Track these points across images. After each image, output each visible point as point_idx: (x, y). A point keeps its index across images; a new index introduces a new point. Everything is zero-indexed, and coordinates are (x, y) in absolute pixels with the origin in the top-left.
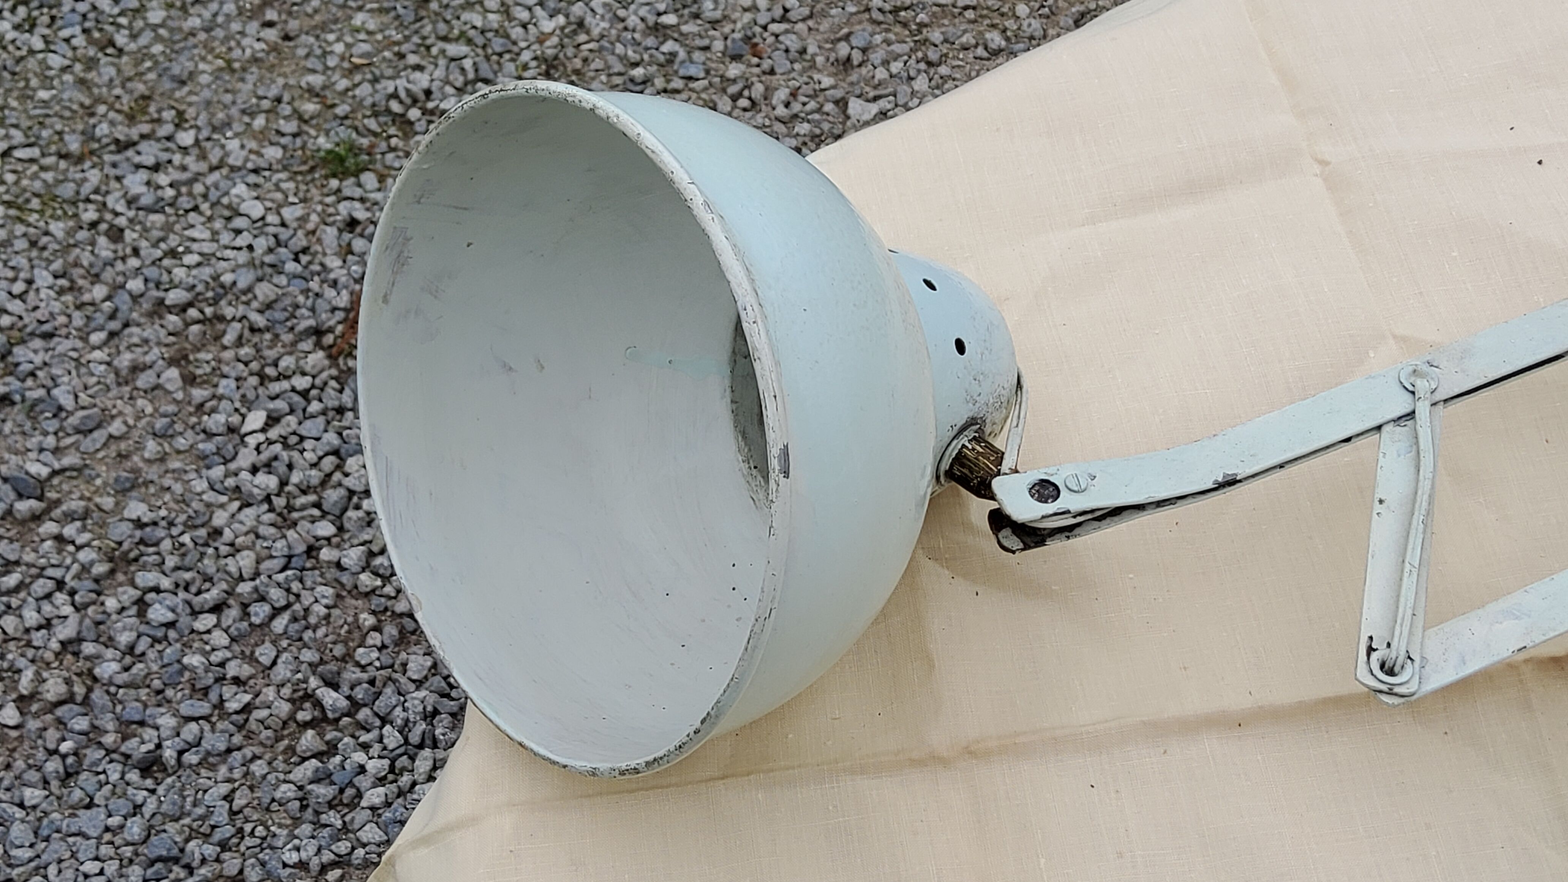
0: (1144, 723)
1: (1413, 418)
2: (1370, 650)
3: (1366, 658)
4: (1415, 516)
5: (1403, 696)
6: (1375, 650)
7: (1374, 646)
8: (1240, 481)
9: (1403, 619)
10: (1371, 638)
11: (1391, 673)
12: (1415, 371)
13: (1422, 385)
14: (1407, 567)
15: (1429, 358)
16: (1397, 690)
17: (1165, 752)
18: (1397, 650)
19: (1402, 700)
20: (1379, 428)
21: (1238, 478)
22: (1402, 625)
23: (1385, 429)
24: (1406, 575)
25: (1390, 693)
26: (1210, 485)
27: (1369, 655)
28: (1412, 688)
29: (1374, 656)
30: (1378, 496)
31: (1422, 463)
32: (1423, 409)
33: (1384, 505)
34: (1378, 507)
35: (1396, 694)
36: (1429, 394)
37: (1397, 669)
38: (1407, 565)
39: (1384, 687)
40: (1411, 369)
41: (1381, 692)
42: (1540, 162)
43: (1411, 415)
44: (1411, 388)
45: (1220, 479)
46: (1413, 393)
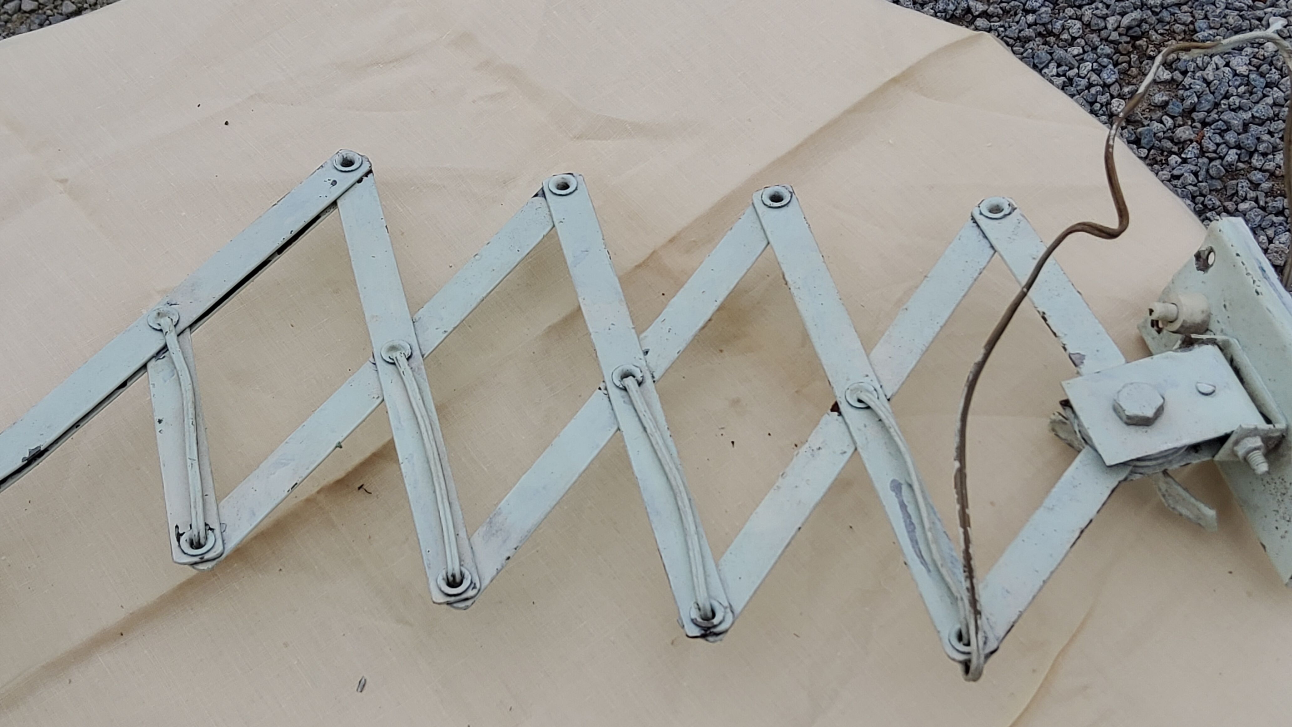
0: (43, 666)
1: (168, 350)
2: (179, 536)
3: (177, 543)
4: (185, 422)
5: (214, 559)
6: (182, 535)
7: (181, 532)
8: (46, 450)
9: (195, 502)
10: (177, 527)
11: (199, 546)
12: (159, 314)
13: (165, 323)
14: (189, 462)
15: (167, 300)
16: (207, 557)
17: (70, 681)
18: (198, 528)
19: (214, 563)
20: (144, 367)
21: (42, 449)
22: (195, 507)
23: (150, 366)
24: (189, 468)
25: (203, 561)
26: (20, 464)
27: (178, 540)
28: (218, 549)
29: (183, 539)
30: (156, 419)
31: (181, 380)
32: (172, 340)
33: (162, 423)
34: (158, 427)
35: (208, 561)
36: (172, 328)
37: (202, 541)
38: (189, 461)
39: (196, 559)
40: (155, 313)
41: (196, 563)
42: (226, 123)
43: (165, 348)
44: (158, 328)
45: (27, 456)
46: (161, 330)
